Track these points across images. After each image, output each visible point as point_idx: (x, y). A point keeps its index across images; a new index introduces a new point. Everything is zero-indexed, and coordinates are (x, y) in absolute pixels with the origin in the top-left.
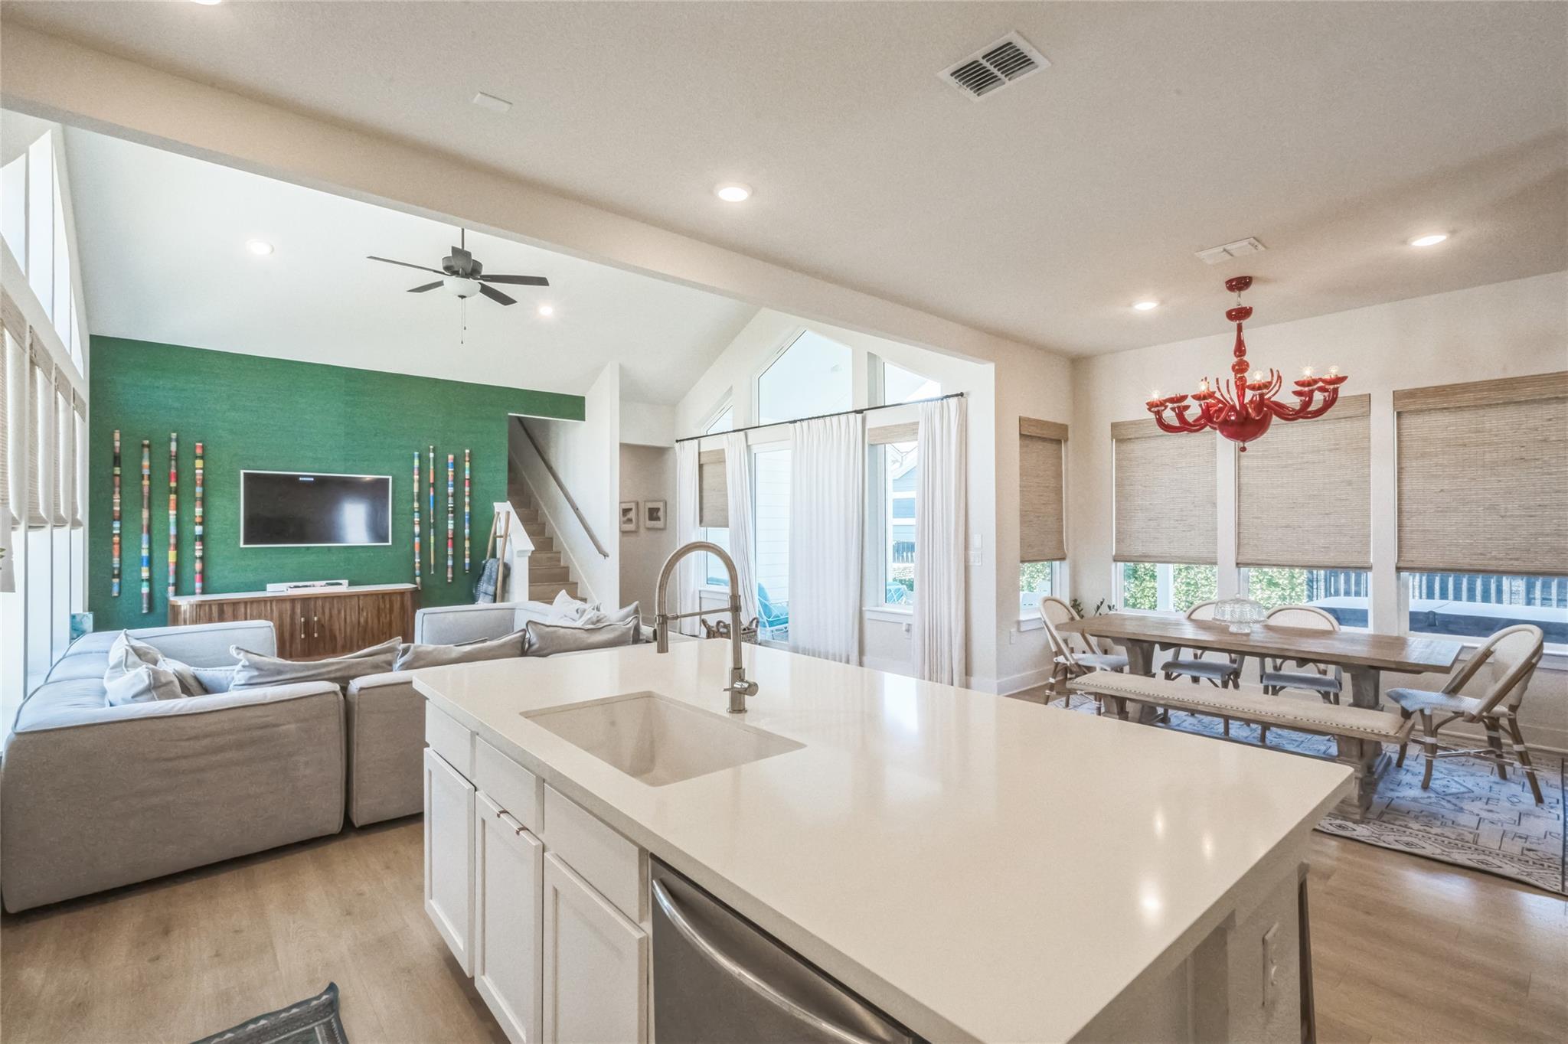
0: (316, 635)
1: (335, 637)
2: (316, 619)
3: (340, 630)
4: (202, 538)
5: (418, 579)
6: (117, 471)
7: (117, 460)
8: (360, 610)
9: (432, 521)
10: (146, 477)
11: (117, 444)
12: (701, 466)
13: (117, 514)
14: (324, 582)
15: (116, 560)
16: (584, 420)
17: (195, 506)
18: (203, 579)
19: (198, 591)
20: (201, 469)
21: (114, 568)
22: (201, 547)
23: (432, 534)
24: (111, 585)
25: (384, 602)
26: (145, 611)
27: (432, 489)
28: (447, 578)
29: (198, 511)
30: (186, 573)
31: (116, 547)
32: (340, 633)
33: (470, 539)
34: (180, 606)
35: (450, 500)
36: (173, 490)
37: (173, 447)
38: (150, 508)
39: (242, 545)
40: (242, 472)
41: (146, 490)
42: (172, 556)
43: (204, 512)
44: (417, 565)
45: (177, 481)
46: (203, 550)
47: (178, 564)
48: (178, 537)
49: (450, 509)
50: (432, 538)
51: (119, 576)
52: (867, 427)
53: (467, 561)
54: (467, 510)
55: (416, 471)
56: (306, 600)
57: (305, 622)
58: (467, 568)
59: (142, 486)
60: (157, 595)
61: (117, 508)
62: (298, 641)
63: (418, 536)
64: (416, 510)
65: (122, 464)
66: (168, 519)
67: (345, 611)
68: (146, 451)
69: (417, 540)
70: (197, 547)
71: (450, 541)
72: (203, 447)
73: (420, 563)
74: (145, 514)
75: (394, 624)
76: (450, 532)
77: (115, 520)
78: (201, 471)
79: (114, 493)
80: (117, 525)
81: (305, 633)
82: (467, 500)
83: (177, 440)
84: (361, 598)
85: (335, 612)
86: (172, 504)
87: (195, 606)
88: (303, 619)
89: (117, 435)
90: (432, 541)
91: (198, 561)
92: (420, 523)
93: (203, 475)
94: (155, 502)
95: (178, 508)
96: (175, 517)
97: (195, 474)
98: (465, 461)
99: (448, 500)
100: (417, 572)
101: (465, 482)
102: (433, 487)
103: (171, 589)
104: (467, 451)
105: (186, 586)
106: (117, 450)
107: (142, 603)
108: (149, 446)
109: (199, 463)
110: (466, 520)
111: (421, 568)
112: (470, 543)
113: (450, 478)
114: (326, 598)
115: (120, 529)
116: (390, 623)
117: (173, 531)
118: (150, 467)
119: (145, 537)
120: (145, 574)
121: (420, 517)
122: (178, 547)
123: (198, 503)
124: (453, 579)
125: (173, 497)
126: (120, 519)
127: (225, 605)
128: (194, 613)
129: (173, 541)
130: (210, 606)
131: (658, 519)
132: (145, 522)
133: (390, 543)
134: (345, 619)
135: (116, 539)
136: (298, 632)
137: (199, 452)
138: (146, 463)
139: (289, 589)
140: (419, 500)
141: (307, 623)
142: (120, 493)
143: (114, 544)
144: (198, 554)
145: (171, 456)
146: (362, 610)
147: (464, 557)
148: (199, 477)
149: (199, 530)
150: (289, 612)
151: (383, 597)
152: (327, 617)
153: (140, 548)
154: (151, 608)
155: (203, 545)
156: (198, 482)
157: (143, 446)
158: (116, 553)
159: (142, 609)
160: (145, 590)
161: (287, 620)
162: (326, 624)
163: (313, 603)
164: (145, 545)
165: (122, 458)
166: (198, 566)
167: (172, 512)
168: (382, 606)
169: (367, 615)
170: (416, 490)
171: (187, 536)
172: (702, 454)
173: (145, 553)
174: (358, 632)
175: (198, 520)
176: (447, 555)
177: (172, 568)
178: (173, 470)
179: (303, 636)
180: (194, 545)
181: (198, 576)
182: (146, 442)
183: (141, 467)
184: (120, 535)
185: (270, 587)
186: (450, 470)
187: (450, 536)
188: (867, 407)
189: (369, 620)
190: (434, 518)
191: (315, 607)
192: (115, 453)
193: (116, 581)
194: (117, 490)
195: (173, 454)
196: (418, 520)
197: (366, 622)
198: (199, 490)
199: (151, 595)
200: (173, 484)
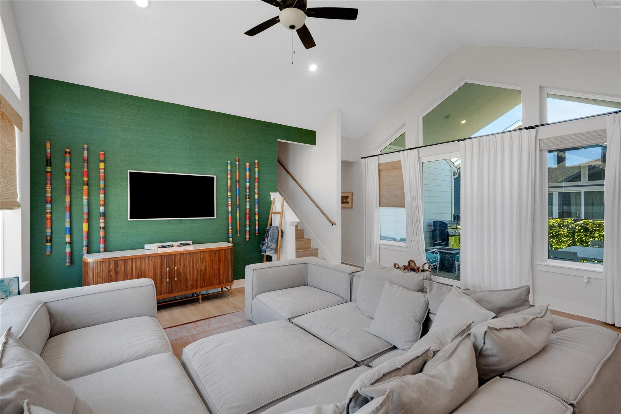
0: (176, 279)
1: (187, 280)
2: (176, 268)
3: (190, 274)
4: (104, 215)
5: (231, 239)
6: (49, 169)
7: (49, 163)
8: (202, 262)
9: (238, 203)
10: (68, 174)
11: (49, 151)
12: (379, 171)
13: (49, 199)
14: (178, 243)
15: (48, 230)
16: (315, 145)
17: (99, 194)
18: (105, 242)
19: (102, 250)
20: (103, 169)
21: (47, 236)
22: (104, 221)
23: (238, 211)
24: (46, 247)
25: (215, 256)
26: (68, 264)
27: (237, 184)
28: (246, 238)
29: (102, 196)
30: (94, 238)
31: (49, 221)
32: (190, 277)
33: (258, 215)
34: (89, 262)
35: (248, 190)
36: (85, 182)
37: (85, 154)
38: (70, 194)
39: (129, 219)
40: (129, 171)
41: (68, 182)
42: (85, 227)
43: (105, 198)
44: (230, 231)
45: (88, 176)
46: (105, 222)
47: (89, 232)
48: (89, 214)
49: (247, 196)
50: (238, 214)
51: (51, 241)
52: (539, 138)
53: (257, 227)
54: (256, 196)
55: (229, 173)
56: (170, 256)
57: (169, 271)
58: (257, 232)
59: (65, 180)
60: (76, 253)
61: (49, 195)
62: (165, 283)
63: (231, 213)
64: (229, 197)
65: (53, 164)
66: (83, 202)
67: (193, 262)
68: (68, 157)
69: (230, 215)
70: (101, 221)
71: (248, 215)
72: (104, 155)
73: (232, 229)
74: (68, 199)
75: (221, 270)
76: (248, 210)
77: (47, 203)
78: (103, 171)
79: (47, 184)
80: (49, 206)
81: (169, 278)
82: (256, 191)
83: (88, 149)
84: (203, 253)
85: (187, 263)
86: (85, 192)
87: (99, 263)
88: (168, 269)
89: (48, 145)
90: (238, 216)
91: (102, 230)
92: (232, 205)
93: (105, 173)
94: (73, 191)
95: (89, 195)
96: (87, 200)
97: (99, 172)
98: (255, 167)
99: (246, 191)
100: (230, 235)
101: (255, 179)
102: (238, 183)
103: (85, 249)
104: (256, 161)
105: (94, 246)
106: (49, 155)
107: (66, 259)
108: (69, 153)
109: (102, 165)
110: (256, 203)
111: (232, 233)
112: (258, 217)
113: (248, 177)
114: (181, 254)
115: (51, 209)
116: (219, 269)
117: (86, 210)
118: (71, 167)
119: (68, 214)
120: (68, 239)
121: (231, 201)
122: (89, 221)
123: (102, 191)
124: (249, 239)
125: (85, 187)
126: (51, 202)
127: (119, 261)
128: (99, 267)
129: (85, 217)
130: (109, 262)
131: (347, 202)
132: (68, 204)
133: (215, 217)
134: (193, 267)
135: (49, 216)
136: (165, 277)
137: (102, 158)
138: (68, 164)
139: (159, 248)
140: (231, 191)
141: (170, 271)
142: (51, 184)
143: (47, 219)
144: (102, 225)
145: (84, 160)
146: (203, 261)
147: (255, 226)
148: (102, 174)
149: (102, 209)
150: (159, 264)
151: (215, 252)
152: (182, 266)
153: (65, 222)
154: (72, 262)
155: (105, 219)
156: (101, 178)
157: (66, 152)
158: (49, 225)
159: (66, 263)
160: (68, 250)
161: (158, 270)
162: (182, 271)
163: (174, 256)
164: (68, 220)
165: (52, 161)
166: (102, 233)
167: (85, 198)
168: (214, 259)
169: (206, 264)
170: (229, 184)
171: (94, 214)
172: (380, 165)
173: (68, 225)
174: (201, 276)
175: (102, 203)
176: (246, 224)
177: (85, 234)
178: (86, 169)
179: (168, 280)
180: (99, 219)
181: (102, 240)
182: (68, 150)
183: (65, 167)
184: (51, 213)
185: (147, 246)
186: (248, 172)
187: (247, 213)
188: (538, 124)
189: (207, 267)
190: (239, 202)
191: (175, 260)
192: (47, 157)
193: (49, 244)
194: (49, 182)
195: (86, 159)
196: (230, 203)
197: (205, 269)
198: (102, 184)
199: (71, 253)
200: (86, 179)
